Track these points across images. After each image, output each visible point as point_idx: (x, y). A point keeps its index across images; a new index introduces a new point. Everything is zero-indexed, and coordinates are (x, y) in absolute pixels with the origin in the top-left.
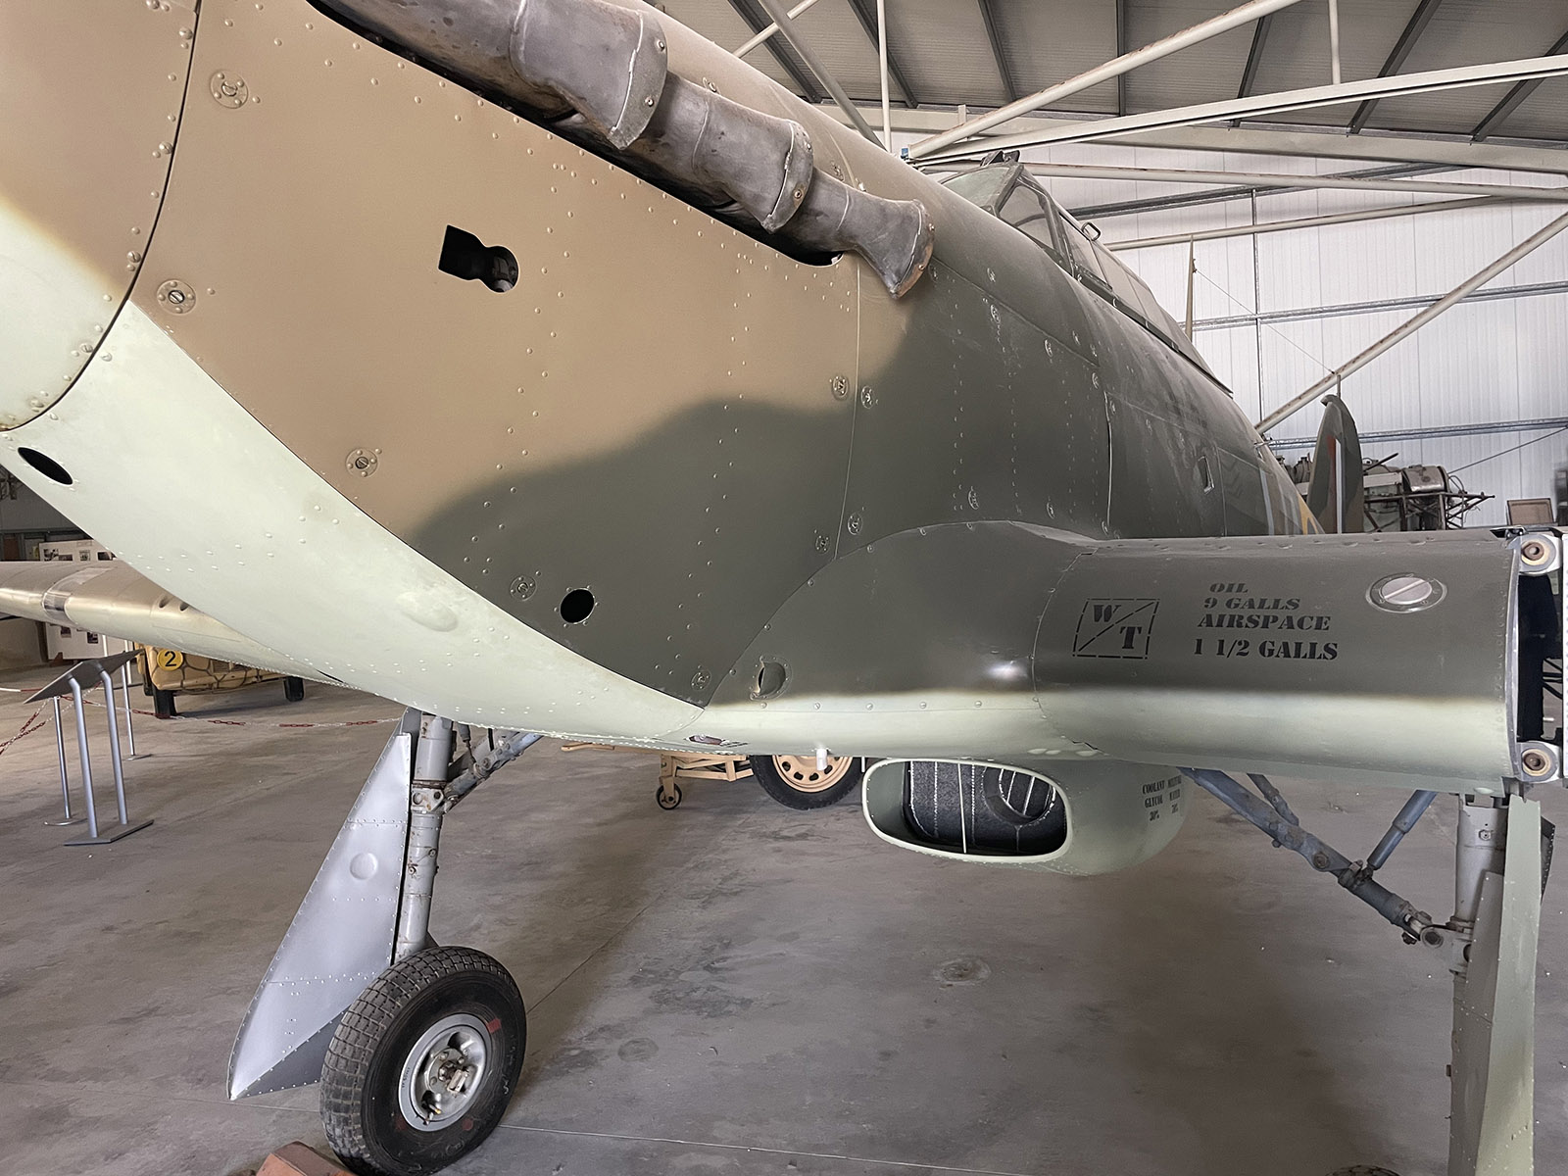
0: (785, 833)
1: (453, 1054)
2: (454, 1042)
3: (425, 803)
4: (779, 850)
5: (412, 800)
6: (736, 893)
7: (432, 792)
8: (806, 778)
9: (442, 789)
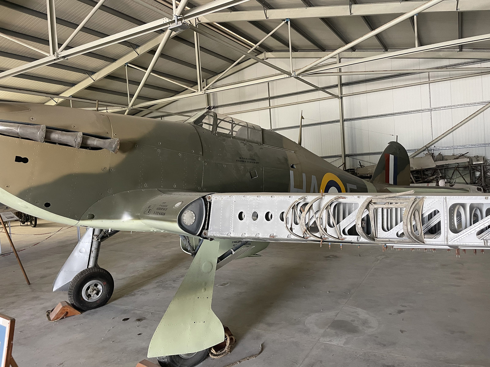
1: (95, 288)
2: (96, 285)
3: (95, 239)
5: (93, 238)
7: (96, 237)
9: (98, 237)
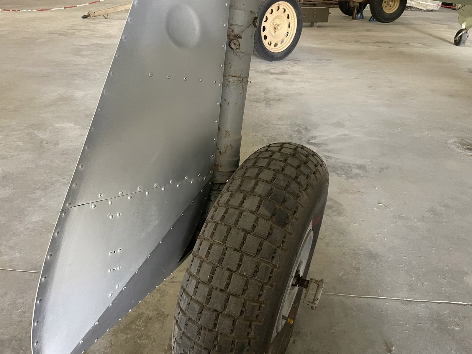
0: (272, 71)
4: (278, 79)
6: (279, 100)
8: (273, 44)
